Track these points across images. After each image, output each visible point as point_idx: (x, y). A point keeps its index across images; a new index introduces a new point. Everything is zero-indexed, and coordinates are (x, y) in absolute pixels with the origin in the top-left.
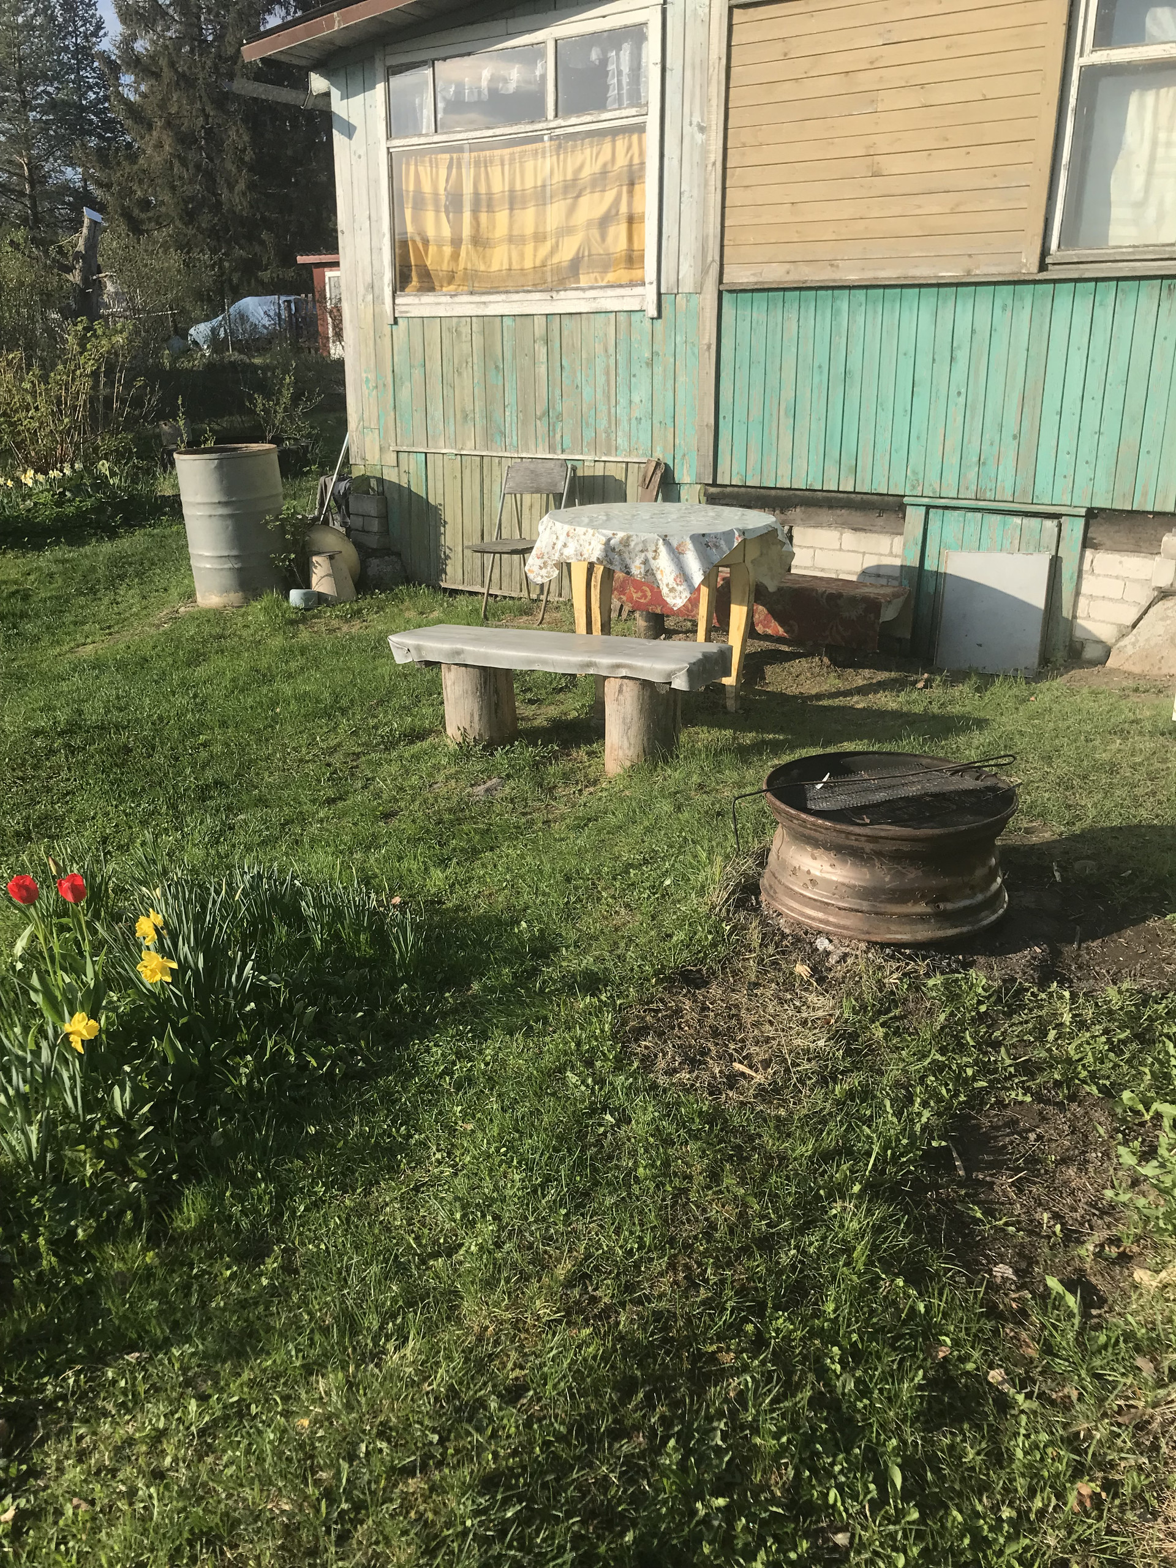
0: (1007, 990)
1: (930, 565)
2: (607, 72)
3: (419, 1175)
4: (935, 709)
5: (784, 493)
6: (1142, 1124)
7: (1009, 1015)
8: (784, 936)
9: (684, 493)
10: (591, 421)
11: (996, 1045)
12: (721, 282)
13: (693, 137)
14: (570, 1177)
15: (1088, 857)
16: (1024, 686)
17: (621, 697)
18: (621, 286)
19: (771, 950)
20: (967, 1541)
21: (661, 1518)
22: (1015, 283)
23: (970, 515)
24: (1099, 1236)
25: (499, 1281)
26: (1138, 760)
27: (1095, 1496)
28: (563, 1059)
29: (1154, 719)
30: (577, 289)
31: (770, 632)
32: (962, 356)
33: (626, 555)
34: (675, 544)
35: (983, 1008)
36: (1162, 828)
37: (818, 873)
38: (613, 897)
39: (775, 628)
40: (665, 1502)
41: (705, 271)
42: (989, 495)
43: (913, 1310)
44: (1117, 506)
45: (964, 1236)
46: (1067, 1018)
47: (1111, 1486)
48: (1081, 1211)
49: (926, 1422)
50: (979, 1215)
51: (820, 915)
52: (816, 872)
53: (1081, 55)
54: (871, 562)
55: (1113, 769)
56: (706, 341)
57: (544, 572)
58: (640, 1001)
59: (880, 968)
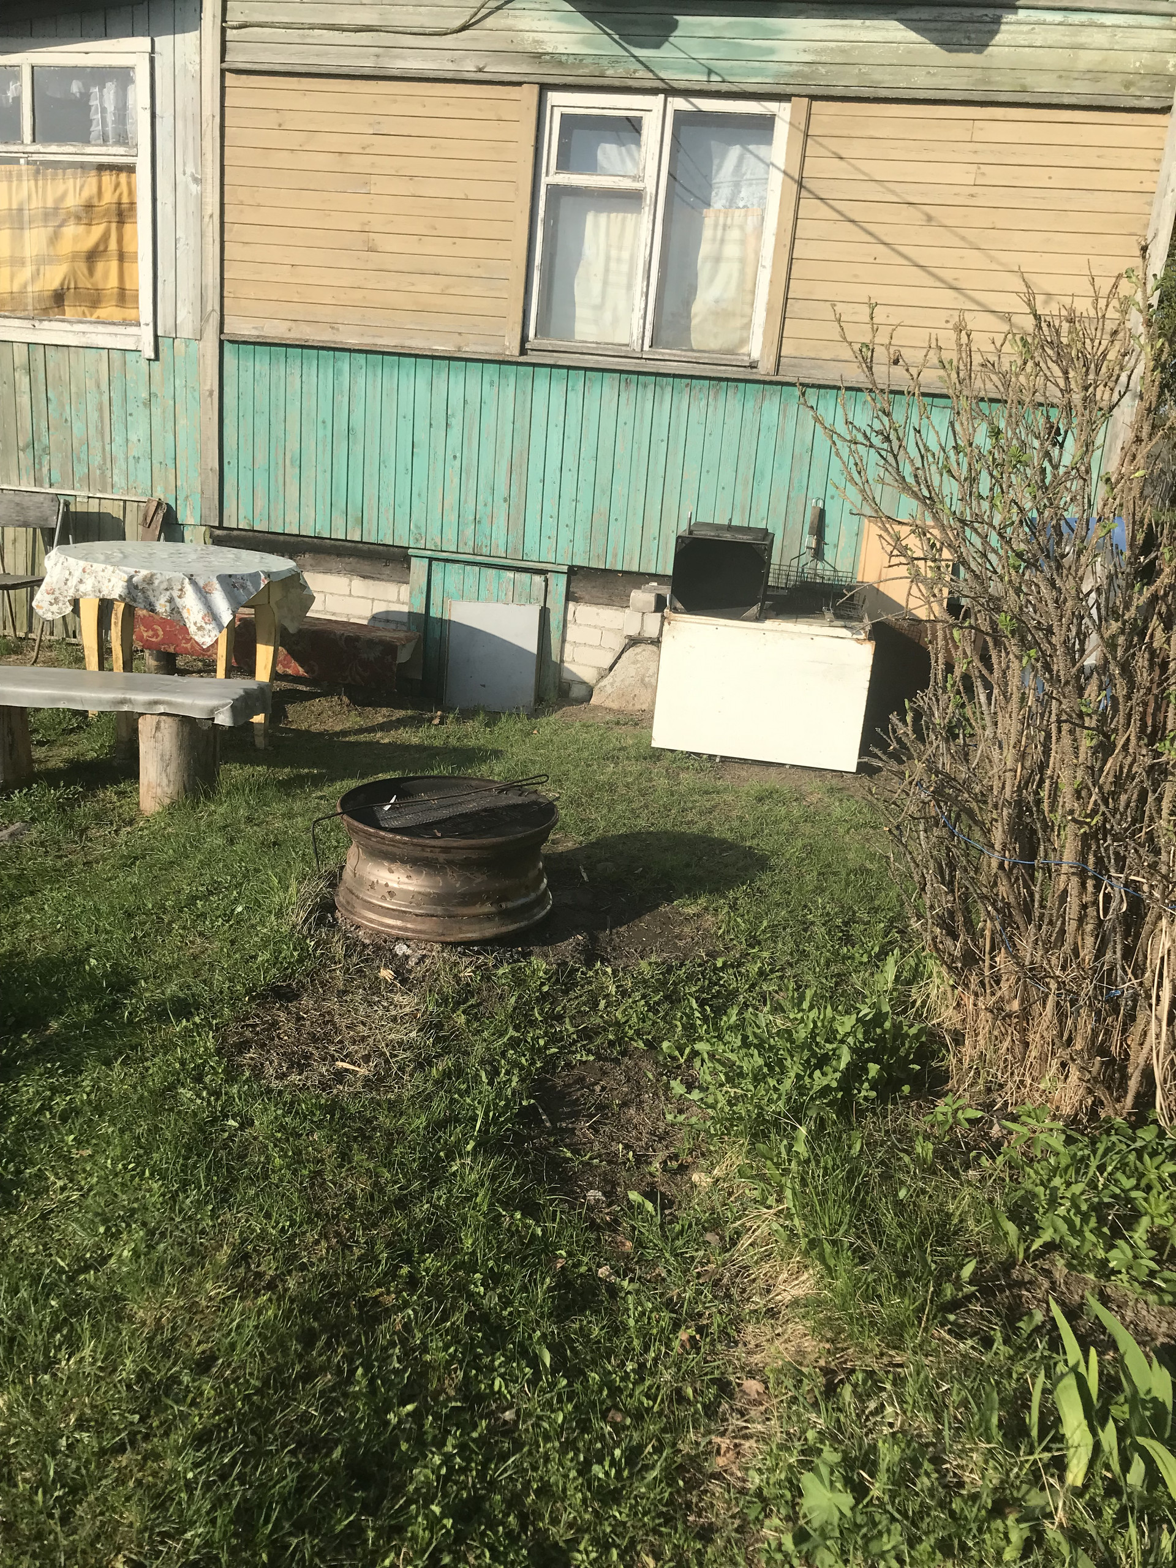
0: (563, 972)
1: (435, 612)
2: (90, 107)
3: (45, 1204)
4: (453, 742)
5: (292, 539)
6: (679, 1067)
7: (566, 992)
8: (365, 946)
9: (188, 534)
10: (83, 456)
11: (560, 1018)
12: (221, 332)
13: (187, 187)
14: (208, 1178)
15: (607, 860)
16: (526, 721)
17: (159, 734)
18: (114, 324)
19: (355, 959)
20: (605, 1393)
21: (360, 1433)
22: (500, 362)
23: (468, 568)
24: (662, 1155)
25: (162, 1276)
26: (630, 780)
27: (692, 1338)
28: (170, 1079)
29: (637, 745)
30: (63, 321)
31: (290, 672)
32: (456, 422)
33: (150, 593)
34: (201, 584)
35: (545, 989)
36: (658, 833)
37: (396, 885)
38: (184, 928)
39: (295, 668)
40: (361, 1420)
41: (204, 318)
42: (485, 551)
43: (533, 1235)
44: (593, 565)
45: (560, 1173)
46: (612, 989)
47: (700, 1330)
48: (645, 1140)
49: (558, 1316)
50: (569, 1155)
51: (399, 923)
52: (393, 885)
53: (547, 174)
54: (380, 608)
55: (612, 788)
56: (208, 387)
57: (55, 608)
58: (237, 1019)
59: (456, 964)
